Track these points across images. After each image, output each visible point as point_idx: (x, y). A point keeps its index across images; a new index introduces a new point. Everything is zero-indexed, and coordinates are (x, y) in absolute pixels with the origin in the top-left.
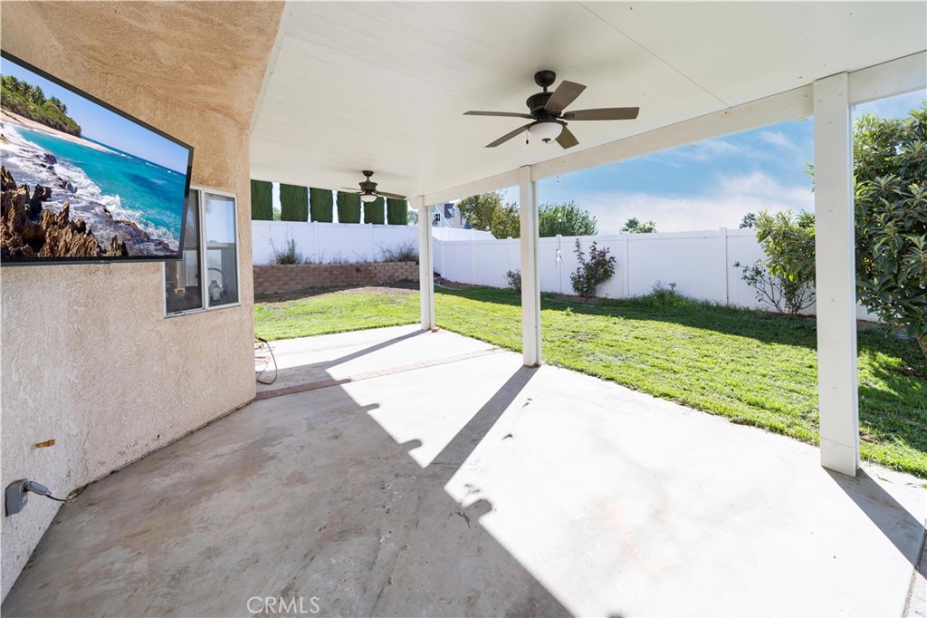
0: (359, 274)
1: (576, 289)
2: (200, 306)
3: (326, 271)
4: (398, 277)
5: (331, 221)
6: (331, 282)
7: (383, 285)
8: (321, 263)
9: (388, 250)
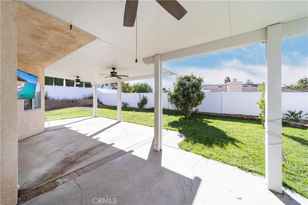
0: (73, 103)
1: (139, 106)
2: (31, 109)
3: (60, 102)
4: (88, 104)
5: (63, 85)
6: (62, 105)
7: (82, 106)
8: (58, 99)
9: (84, 95)
